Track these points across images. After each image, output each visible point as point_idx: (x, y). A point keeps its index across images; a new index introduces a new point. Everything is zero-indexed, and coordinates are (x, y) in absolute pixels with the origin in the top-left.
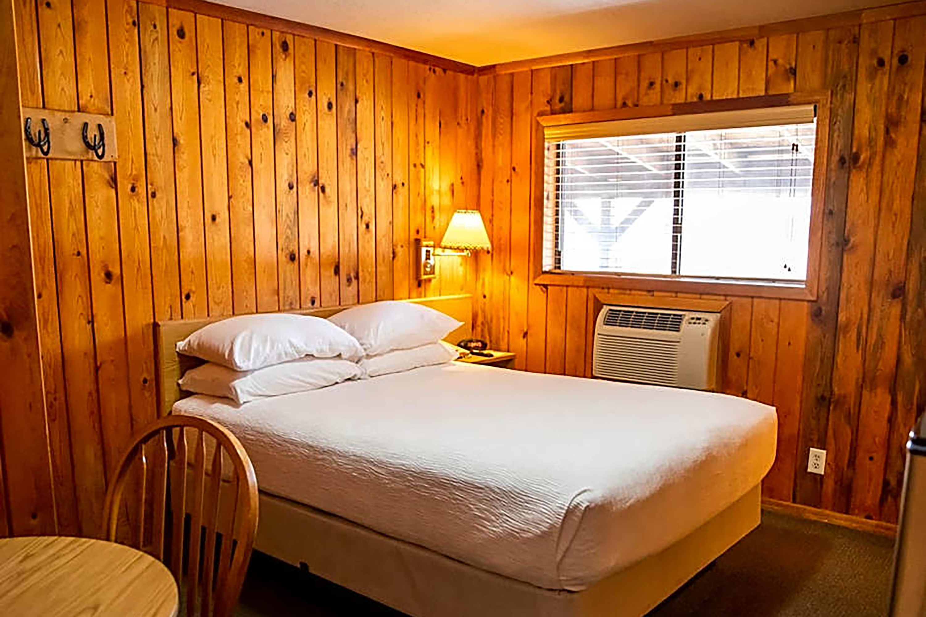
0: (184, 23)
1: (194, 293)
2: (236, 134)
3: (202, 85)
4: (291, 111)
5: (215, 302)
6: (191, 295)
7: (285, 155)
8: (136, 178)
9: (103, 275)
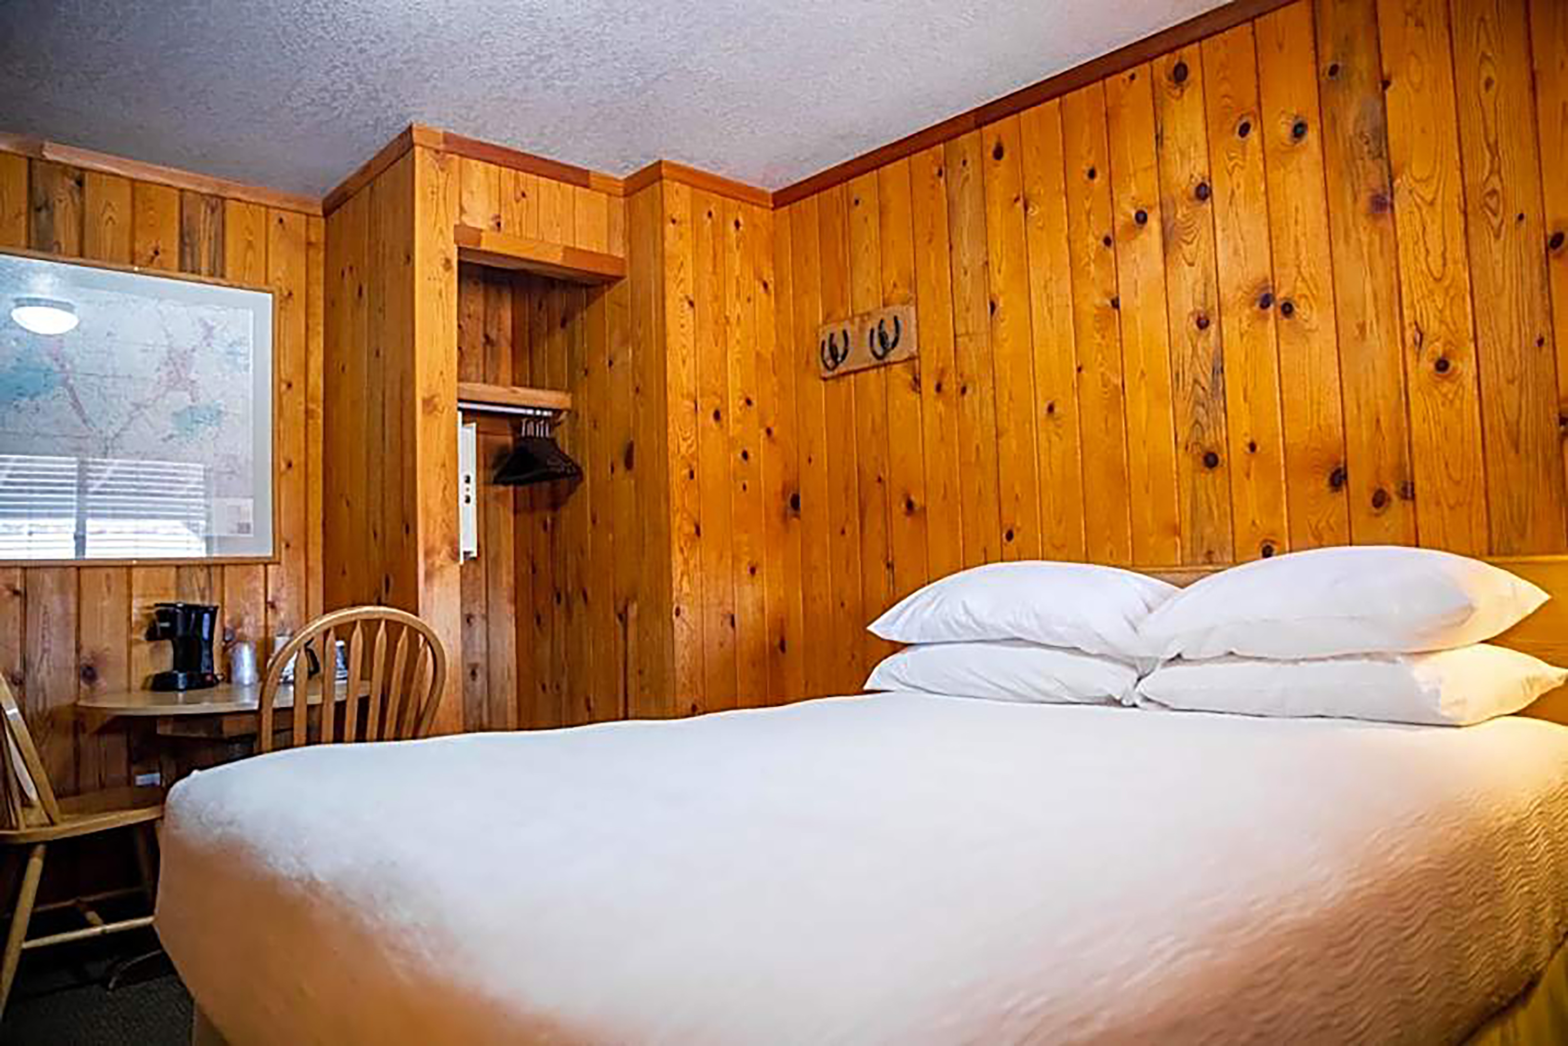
0: (1003, 138)
1: (1019, 530)
2: (1088, 264)
3: (1030, 209)
4: (1200, 180)
5: (1053, 546)
6: (1015, 532)
7: (1186, 267)
8: (942, 372)
9: (903, 505)
